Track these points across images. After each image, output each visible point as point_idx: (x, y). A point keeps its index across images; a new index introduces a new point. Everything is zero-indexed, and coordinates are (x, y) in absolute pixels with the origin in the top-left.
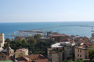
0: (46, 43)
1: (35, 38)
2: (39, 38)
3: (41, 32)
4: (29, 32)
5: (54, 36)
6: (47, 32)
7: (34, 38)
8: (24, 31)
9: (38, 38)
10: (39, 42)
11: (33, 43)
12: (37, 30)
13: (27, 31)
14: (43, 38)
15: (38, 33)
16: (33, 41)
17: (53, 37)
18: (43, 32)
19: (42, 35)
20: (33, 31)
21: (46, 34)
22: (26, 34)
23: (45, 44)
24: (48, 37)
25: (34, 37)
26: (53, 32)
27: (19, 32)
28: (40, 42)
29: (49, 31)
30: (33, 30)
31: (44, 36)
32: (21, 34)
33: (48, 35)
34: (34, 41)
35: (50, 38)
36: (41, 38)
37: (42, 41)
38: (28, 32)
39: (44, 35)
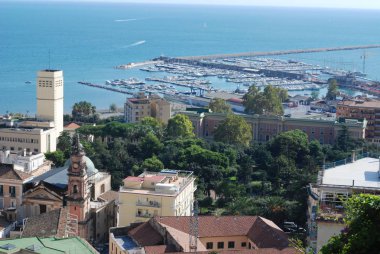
0: (314, 150)
1: (246, 111)
2: (277, 109)
3: (292, 77)
4: (220, 71)
5: (366, 105)
6: (327, 77)
7: (242, 108)
8: (189, 62)
9: (270, 109)
10: (272, 140)
11: (233, 141)
12: (267, 63)
13: (204, 65)
14: (299, 113)
15: (274, 82)
16: (236, 127)
17: (360, 114)
18: (301, 77)
19: (293, 95)
20: (244, 63)
21: (323, 92)
22: (198, 82)
23: (303, 152)
24: (332, 110)
25: (244, 104)
26: (369, 79)
27: (159, 63)
28: (277, 141)
29: (341, 72)
30: (245, 57)
31: (308, 102)
32: (170, 78)
33: (331, 96)
34: (241, 128)
35: (341, 120)
36: (287, 111)
37: (289, 134)
38: (212, 66)
39: (309, 94)
